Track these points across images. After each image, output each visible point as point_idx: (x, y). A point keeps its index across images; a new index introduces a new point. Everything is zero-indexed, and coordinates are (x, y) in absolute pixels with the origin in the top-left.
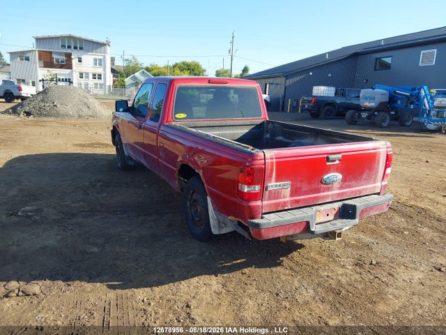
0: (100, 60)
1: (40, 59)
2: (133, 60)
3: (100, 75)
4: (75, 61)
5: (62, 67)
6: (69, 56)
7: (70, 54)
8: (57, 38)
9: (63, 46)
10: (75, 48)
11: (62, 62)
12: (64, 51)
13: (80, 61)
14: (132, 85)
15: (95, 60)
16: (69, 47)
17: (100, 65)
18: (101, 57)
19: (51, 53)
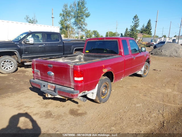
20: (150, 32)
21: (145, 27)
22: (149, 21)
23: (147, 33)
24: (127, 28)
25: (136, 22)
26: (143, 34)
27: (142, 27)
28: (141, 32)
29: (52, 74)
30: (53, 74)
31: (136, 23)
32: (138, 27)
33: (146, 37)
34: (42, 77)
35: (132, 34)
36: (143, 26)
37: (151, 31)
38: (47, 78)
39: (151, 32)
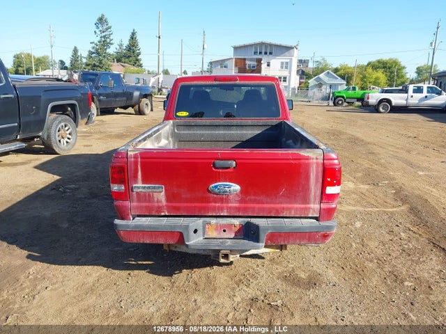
0: (287, 63)
1: (236, 66)
2: (322, 61)
3: (285, 78)
4: (264, 66)
5: (253, 71)
6: (259, 61)
7: (261, 60)
8: (251, 46)
9: (255, 53)
10: (266, 53)
11: (253, 67)
12: (256, 57)
13: (268, 65)
14: (315, 86)
15: (282, 63)
16: (260, 53)
17: (286, 68)
18: (288, 60)
19: (245, 59)
20: (137, 60)
21: (124, 48)
22: (133, 34)
23: (132, 63)
24: (75, 47)
25: (103, 34)
26: (123, 64)
27: (118, 47)
28: (118, 61)
29: (232, 188)
30: (236, 187)
31: (104, 37)
32: (112, 46)
33: (133, 73)
34: (174, 204)
35: (97, 64)
36: (121, 45)
37: (139, 57)
38: (203, 205)
39: (141, 60)
